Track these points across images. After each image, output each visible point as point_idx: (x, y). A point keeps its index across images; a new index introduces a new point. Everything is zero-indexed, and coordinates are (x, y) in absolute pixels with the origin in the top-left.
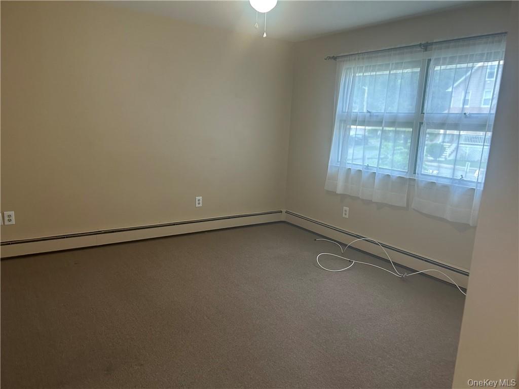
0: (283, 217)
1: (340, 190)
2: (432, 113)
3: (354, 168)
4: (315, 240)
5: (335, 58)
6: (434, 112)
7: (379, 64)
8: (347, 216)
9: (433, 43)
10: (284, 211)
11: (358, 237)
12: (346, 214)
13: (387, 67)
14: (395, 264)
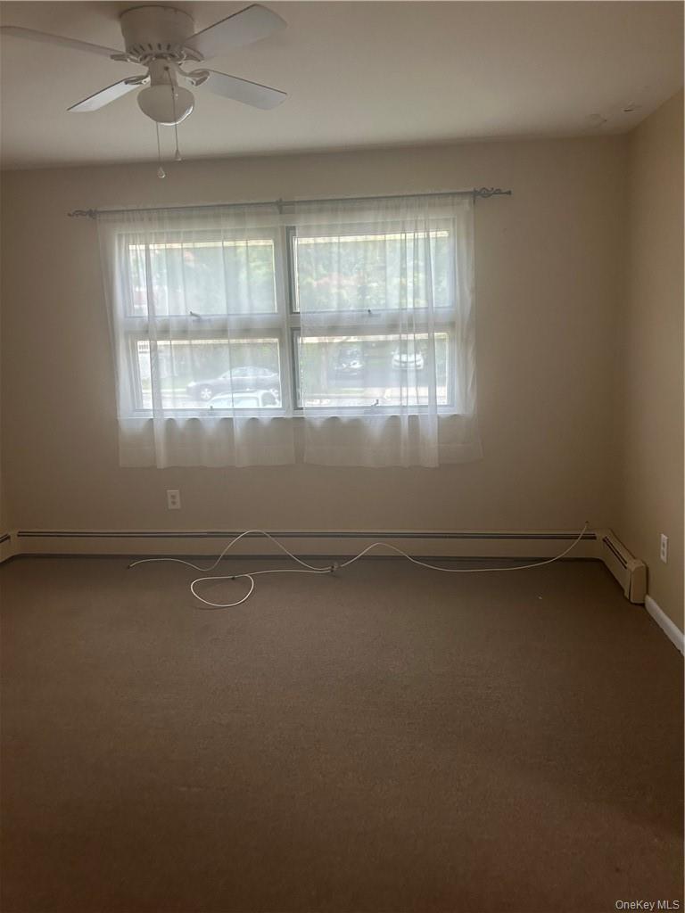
0: (15, 547)
1: (162, 462)
2: (314, 312)
3: (181, 419)
4: (129, 567)
5: (92, 214)
6: (319, 310)
7: (197, 229)
8: (178, 506)
9: (294, 202)
10: (13, 533)
11: (234, 535)
12: (174, 503)
13: (216, 235)
14: (300, 557)
